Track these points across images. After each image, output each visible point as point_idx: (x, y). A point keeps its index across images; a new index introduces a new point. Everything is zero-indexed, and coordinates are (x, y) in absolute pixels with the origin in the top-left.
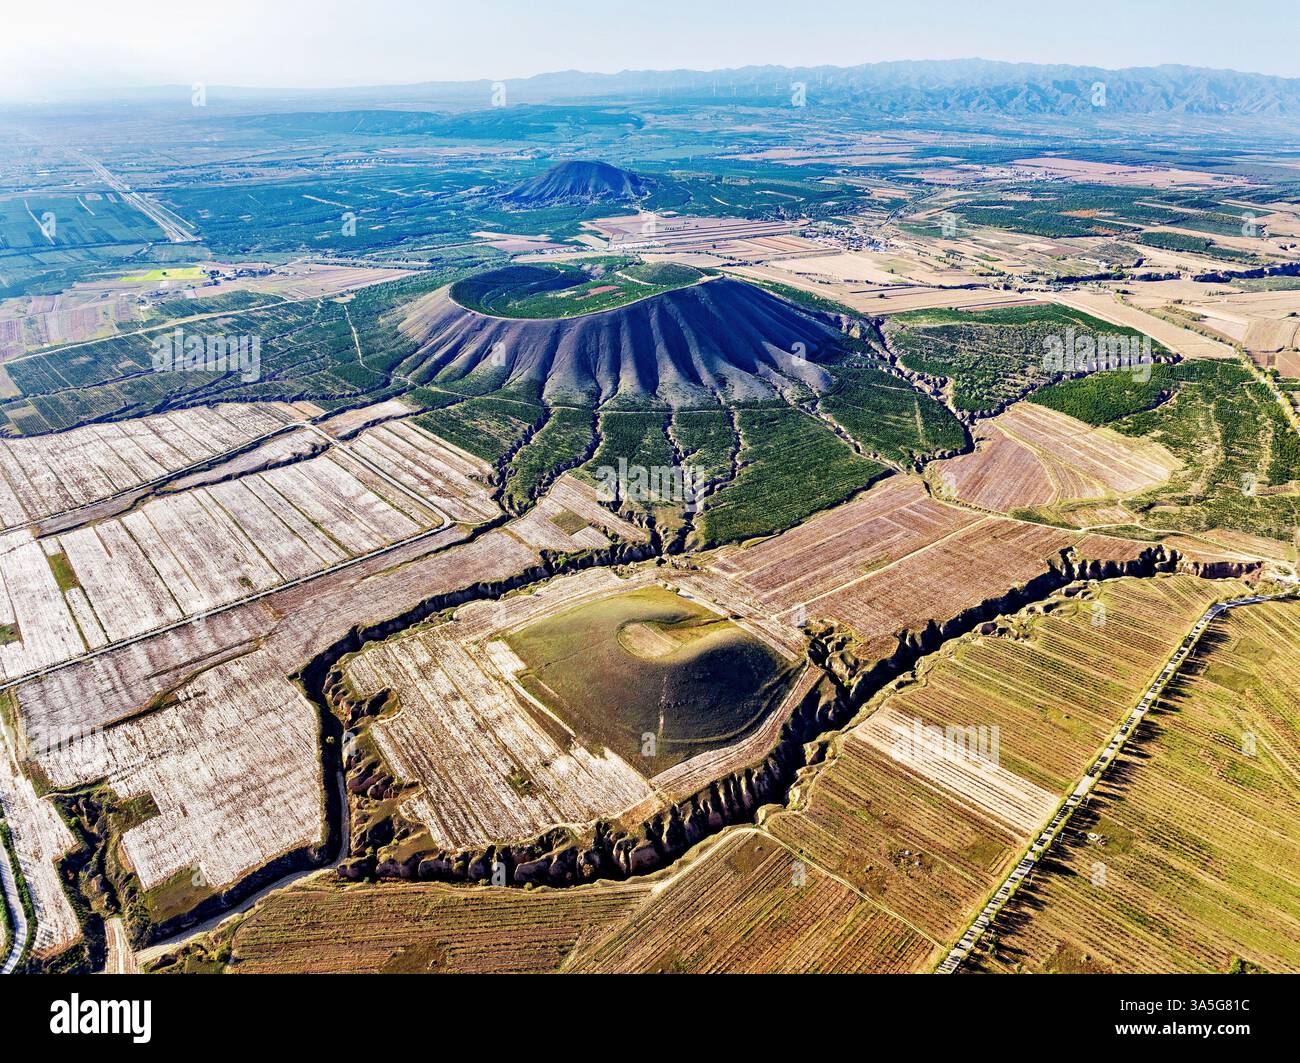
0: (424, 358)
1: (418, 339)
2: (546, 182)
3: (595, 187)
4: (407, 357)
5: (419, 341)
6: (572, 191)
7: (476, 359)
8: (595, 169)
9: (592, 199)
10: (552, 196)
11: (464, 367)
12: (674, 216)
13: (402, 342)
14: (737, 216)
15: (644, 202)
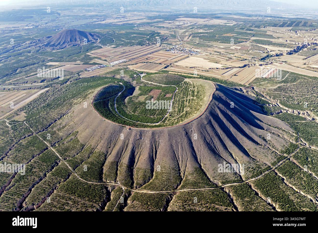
0: (116, 164)
1: (100, 148)
2: (59, 38)
3: (79, 38)
4: (103, 164)
5: (104, 150)
6: (71, 40)
7: (152, 160)
8: (77, 32)
9: (81, 43)
10: (64, 43)
11: (149, 167)
12: (117, 47)
13: (91, 153)
14: (137, 45)
15: (100, 42)
